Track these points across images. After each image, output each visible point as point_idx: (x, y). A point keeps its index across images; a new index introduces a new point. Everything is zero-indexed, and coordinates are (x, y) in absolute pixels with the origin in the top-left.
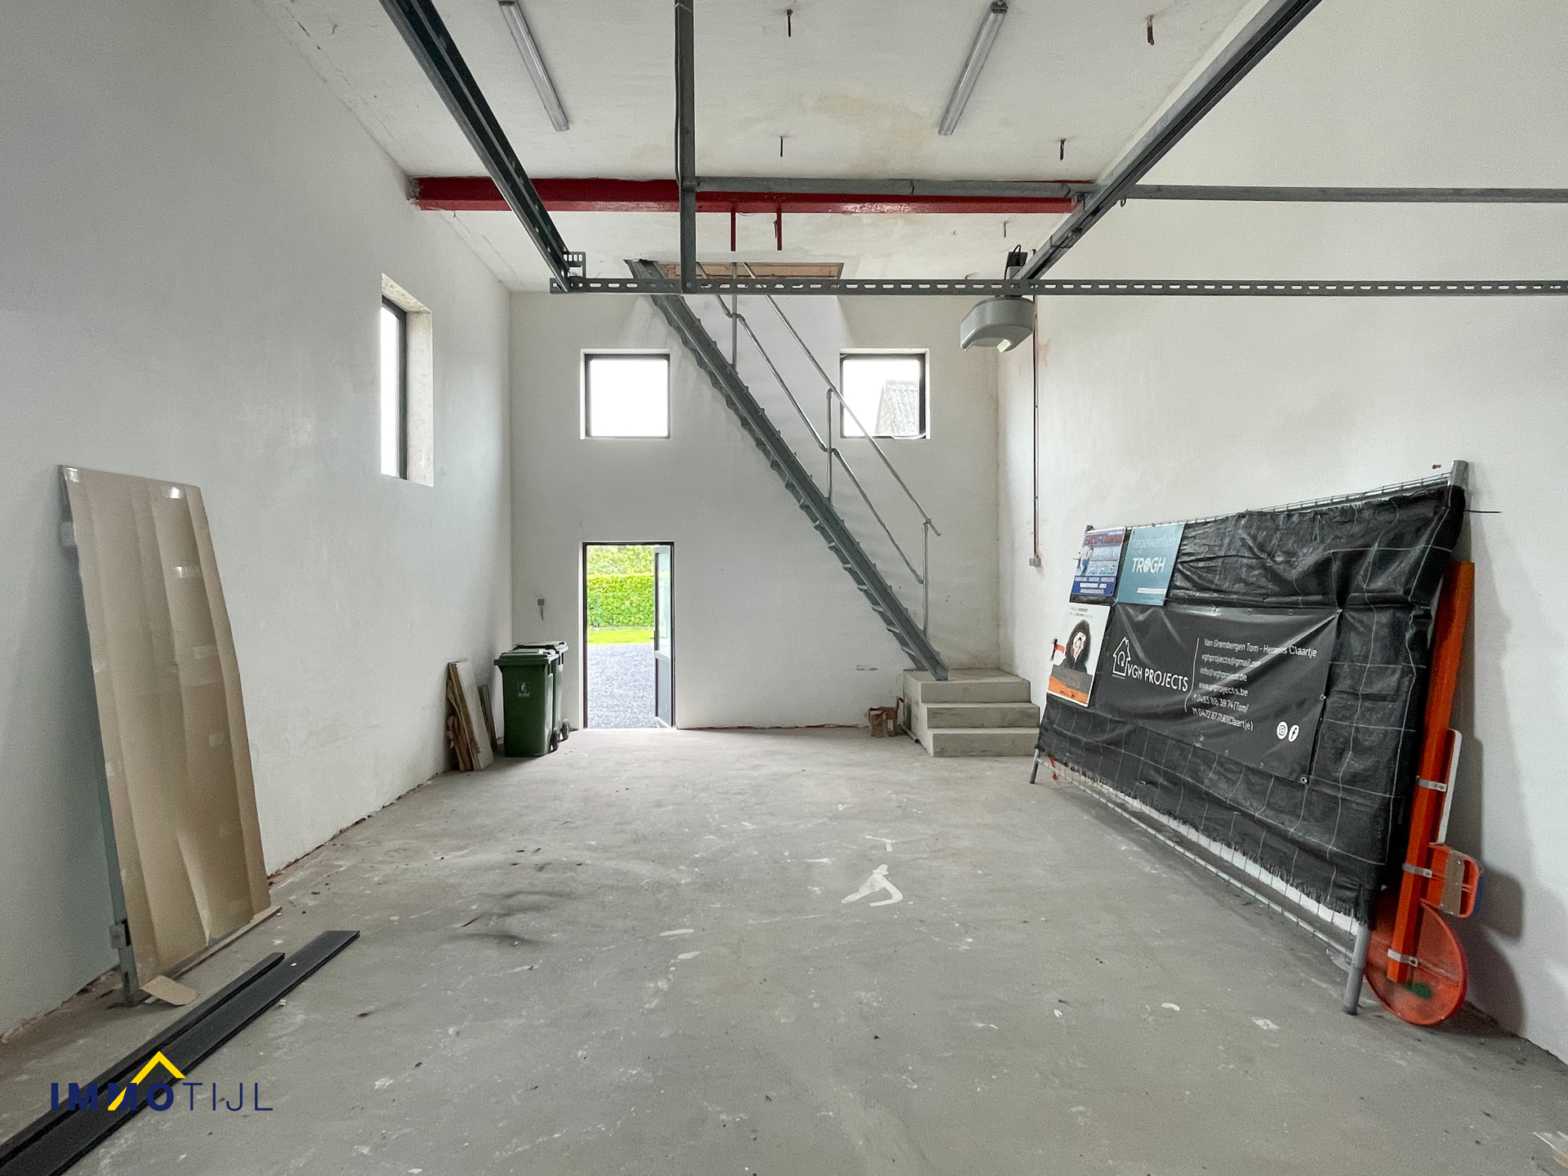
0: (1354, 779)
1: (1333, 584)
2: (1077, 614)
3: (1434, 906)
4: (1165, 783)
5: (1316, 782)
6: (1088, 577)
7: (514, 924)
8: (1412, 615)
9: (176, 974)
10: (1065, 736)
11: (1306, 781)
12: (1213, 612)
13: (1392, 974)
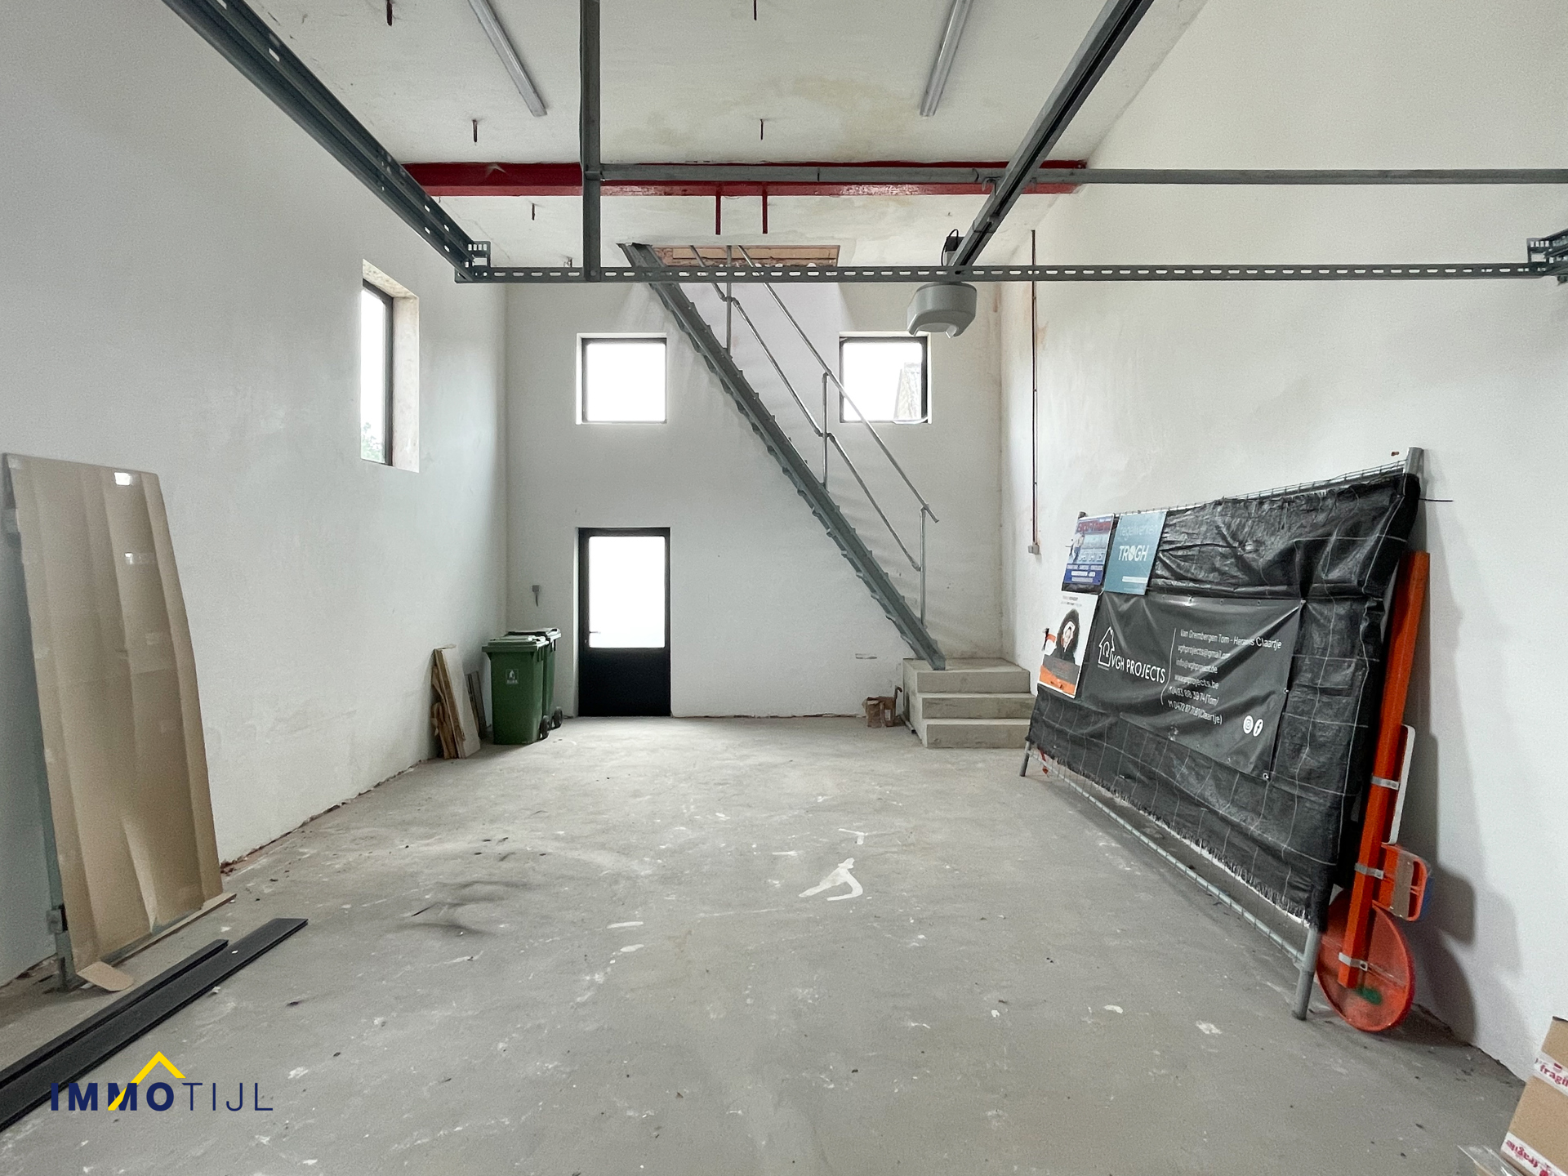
0: (1309, 776)
1: (1297, 575)
2: (1068, 603)
3: (1383, 907)
4: (1142, 777)
5: (1277, 779)
6: (1079, 565)
7: (465, 914)
8: (1366, 606)
9: (117, 960)
10: (1053, 728)
11: (1267, 777)
12: (1187, 602)
13: (1343, 980)
